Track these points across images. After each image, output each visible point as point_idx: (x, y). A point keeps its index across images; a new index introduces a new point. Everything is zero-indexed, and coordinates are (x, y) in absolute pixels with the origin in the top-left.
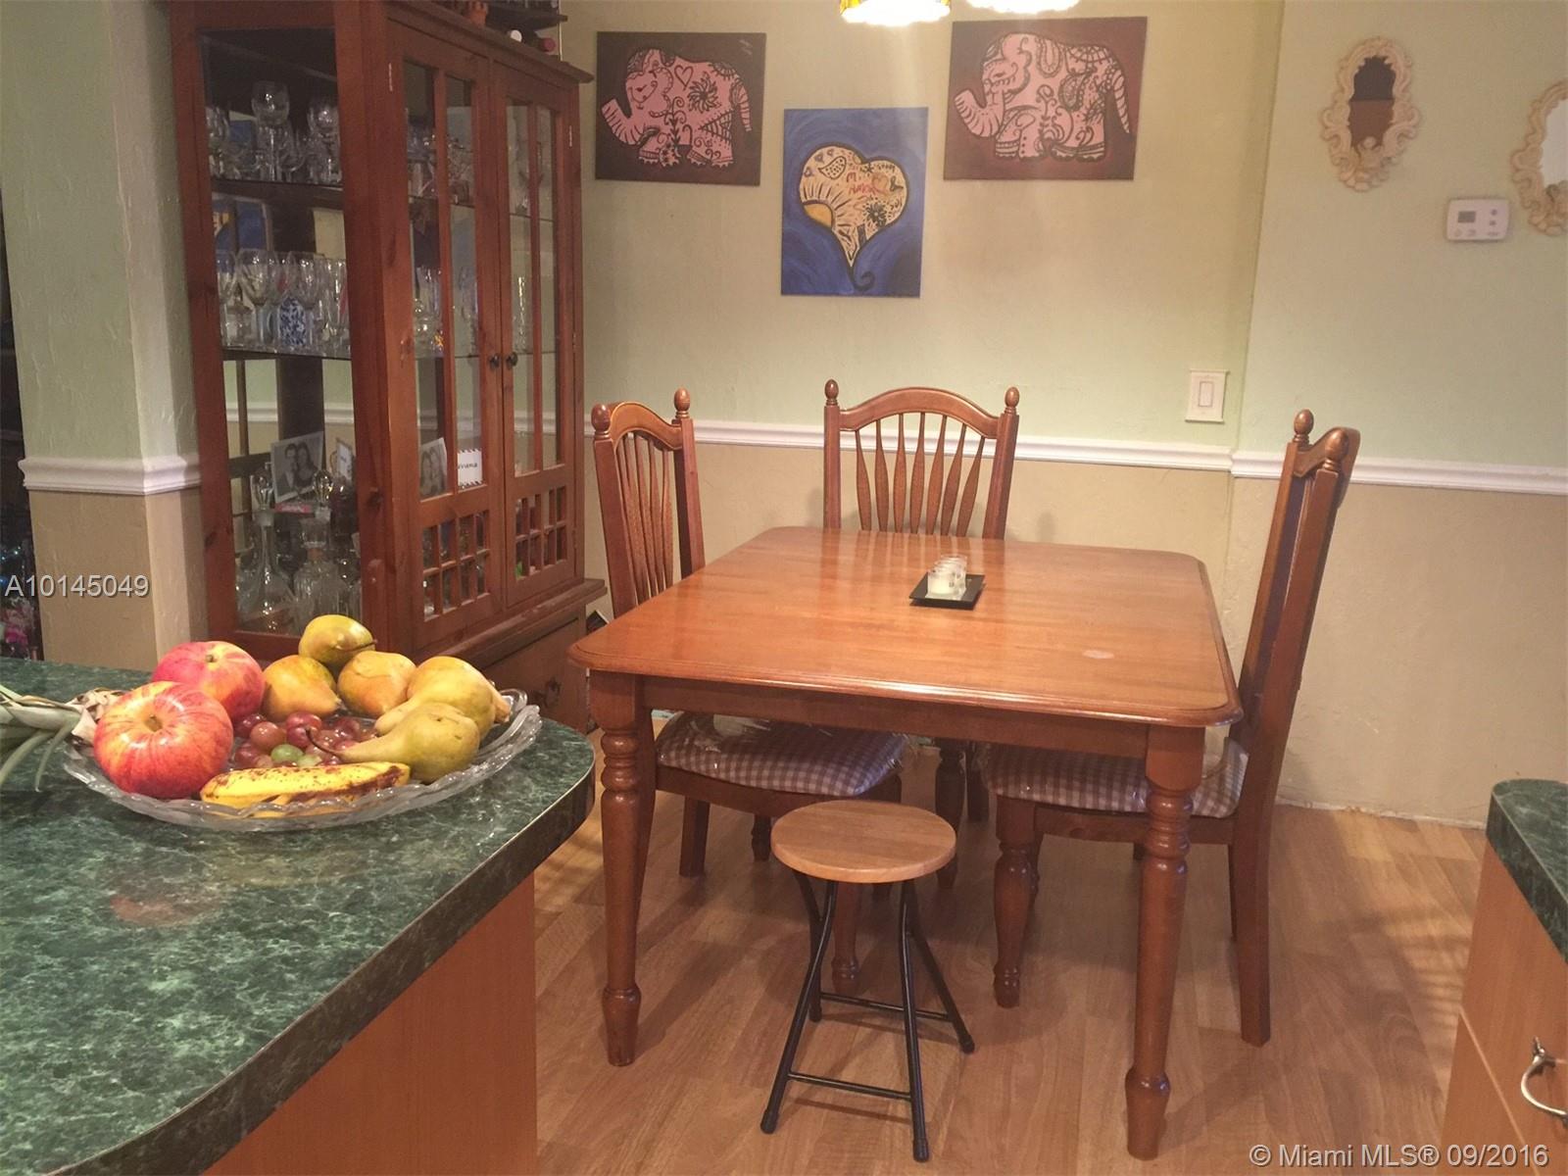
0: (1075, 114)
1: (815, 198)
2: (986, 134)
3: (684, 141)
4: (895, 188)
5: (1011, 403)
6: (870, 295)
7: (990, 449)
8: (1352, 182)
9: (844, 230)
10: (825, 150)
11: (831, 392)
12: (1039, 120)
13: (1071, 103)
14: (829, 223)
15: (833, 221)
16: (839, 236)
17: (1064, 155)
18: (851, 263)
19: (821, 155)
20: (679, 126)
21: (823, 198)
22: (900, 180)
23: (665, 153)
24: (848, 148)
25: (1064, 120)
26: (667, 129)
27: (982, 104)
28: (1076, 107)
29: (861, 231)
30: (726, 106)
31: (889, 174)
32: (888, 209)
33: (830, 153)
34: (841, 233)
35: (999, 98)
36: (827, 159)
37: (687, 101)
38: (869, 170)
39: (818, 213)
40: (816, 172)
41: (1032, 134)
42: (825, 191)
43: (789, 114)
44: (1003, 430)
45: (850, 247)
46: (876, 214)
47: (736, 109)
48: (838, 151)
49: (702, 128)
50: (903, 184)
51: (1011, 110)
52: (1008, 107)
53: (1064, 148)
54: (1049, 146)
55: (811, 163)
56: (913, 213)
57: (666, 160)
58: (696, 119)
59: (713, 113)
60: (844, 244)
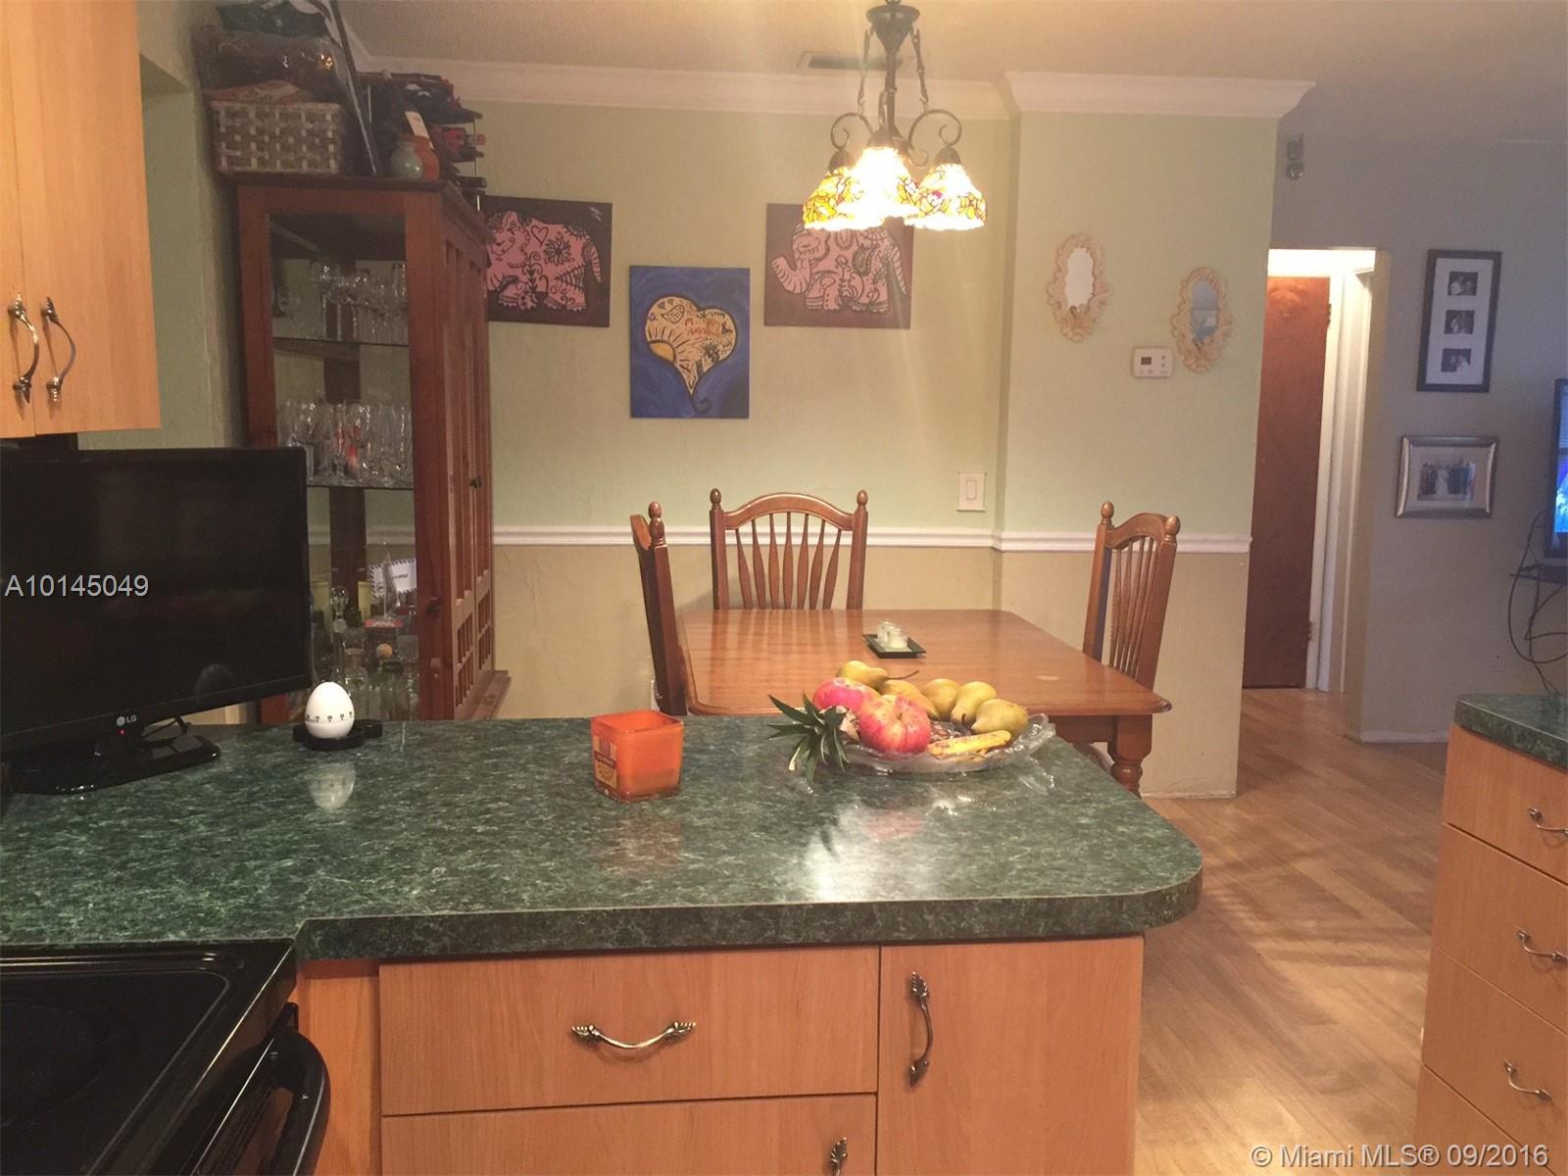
0: (865, 279)
1: (659, 338)
2: (798, 291)
3: (541, 288)
4: (725, 331)
5: (862, 503)
6: (709, 417)
7: (847, 540)
8: (1071, 335)
9: (684, 364)
10: (665, 300)
11: (715, 499)
12: (838, 282)
13: (862, 270)
14: (671, 358)
15: (675, 357)
16: (680, 369)
17: (858, 309)
18: (691, 391)
19: (663, 303)
20: (536, 275)
21: (665, 338)
22: (730, 325)
23: (523, 298)
24: (686, 298)
25: (857, 282)
26: (525, 278)
27: (793, 267)
28: (866, 273)
29: (699, 365)
30: (579, 261)
31: (721, 320)
32: (720, 347)
33: (670, 302)
34: (682, 366)
35: (806, 264)
36: (668, 307)
37: (543, 255)
38: (704, 316)
39: (662, 350)
40: (659, 317)
41: (833, 292)
42: (667, 332)
43: (634, 271)
44: (856, 524)
45: (690, 378)
46: (710, 351)
47: (588, 266)
48: (677, 301)
49: (557, 278)
50: (732, 328)
51: (817, 273)
52: (814, 271)
53: (856, 302)
54: (846, 302)
55: (655, 309)
56: (742, 350)
57: (524, 304)
58: (552, 270)
59: (567, 267)
60: (685, 376)
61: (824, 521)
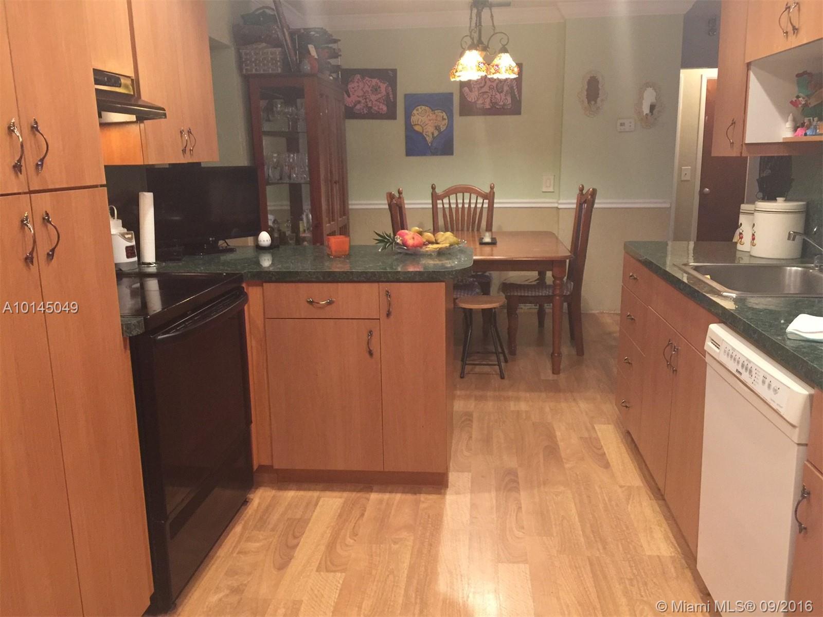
0: (501, 94)
1: (416, 123)
2: (473, 101)
3: (370, 105)
4: (444, 119)
5: (492, 188)
6: (437, 155)
7: (486, 206)
8: (588, 115)
9: (427, 134)
10: (419, 107)
11: (433, 188)
12: (490, 96)
13: (500, 91)
14: (421, 131)
15: (423, 130)
17: (499, 107)
18: (430, 145)
19: (418, 109)
20: (368, 100)
21: (419, 123)
22: (445, 117)
23: (363, 109)
24: (427, 106)
25: (498, 96)
26: (363, 101)
27: (471, 91)
28: (502, 92)
29: (433, 134)
30: (384, 93)
31: (441, 114)
32: (441, 126)
33: (421, 108)
34: (426, 135)
35: (476, 89)
36: (420, 110)
37: (370, 92)
38: (435, 113)
39: (417, 128)
40: (416, 114)
41: (488, 101)
42: (420, 121)
43: (406, 96)
44: (490, 197)
45: (429, 139)
46: (437, 128)
47: (388, 94)
48: (423, 107)
49: (376, 101)
50: (446, 118)
51: (480, 93)
52: (480, 92)
53: (498, 105)
54: (494, 104)
55: (415, 112)
56: (450, 127)
57: (363, 112)
58: (373, 98)
59: (379, 96)
60: (427, 139)
61: (477, 196)
